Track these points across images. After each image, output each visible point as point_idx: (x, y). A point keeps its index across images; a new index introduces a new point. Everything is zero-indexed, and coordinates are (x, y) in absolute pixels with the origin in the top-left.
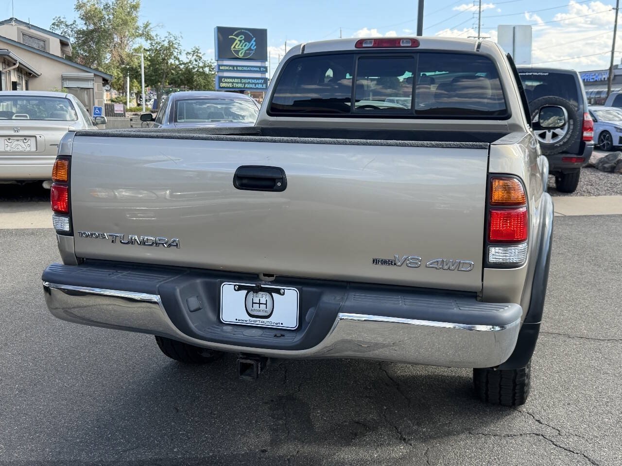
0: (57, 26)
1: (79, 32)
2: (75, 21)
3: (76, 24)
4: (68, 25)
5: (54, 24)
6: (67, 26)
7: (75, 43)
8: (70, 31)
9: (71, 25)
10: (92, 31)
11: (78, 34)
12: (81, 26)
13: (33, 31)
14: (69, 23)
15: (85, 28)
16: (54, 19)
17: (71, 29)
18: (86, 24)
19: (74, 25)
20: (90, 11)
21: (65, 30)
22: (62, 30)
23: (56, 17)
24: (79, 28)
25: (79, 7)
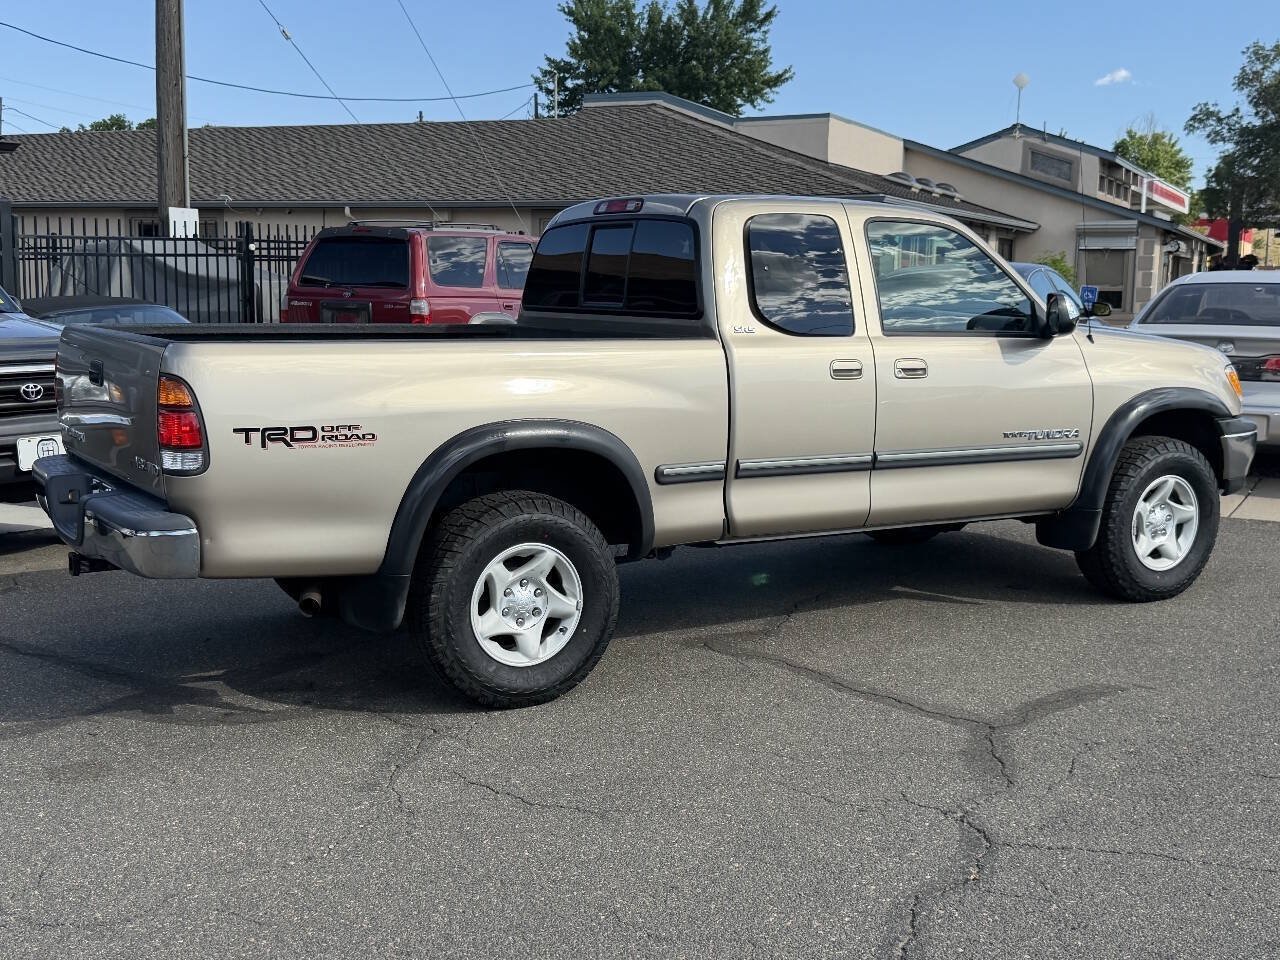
0: (1201, 121)
1: (1246, 133)
2: (1237, 110)
3: (1240, 115)
4: (1222, 120)
5: (1194, 118)
6: (1220, 120)
7: (1234, 153)
8: (1225, 131)
9: (1228, 117)
10: (1272, 127)
11: (1241, 136)
12: (1250, 118)
13: (1051, 145)
14: (1222, 115)
15: (1258, 122)
16: (1194, 109)
17: (1227, 127)
18: (1257, 114)
19: (1235, 118)
20: (1270, 86)
21: (1218, 128)
22: (1208, 129)
23: (1199, 105)
24: (1244, 123)
25: (1243, 81)
